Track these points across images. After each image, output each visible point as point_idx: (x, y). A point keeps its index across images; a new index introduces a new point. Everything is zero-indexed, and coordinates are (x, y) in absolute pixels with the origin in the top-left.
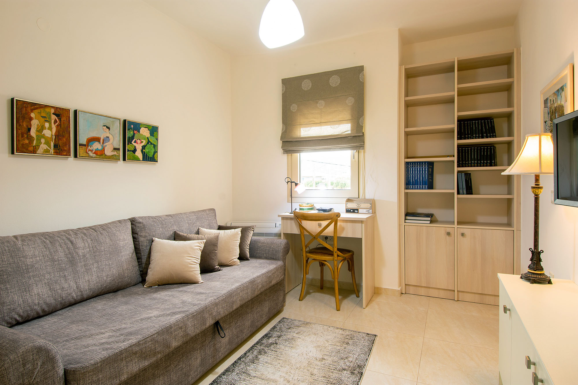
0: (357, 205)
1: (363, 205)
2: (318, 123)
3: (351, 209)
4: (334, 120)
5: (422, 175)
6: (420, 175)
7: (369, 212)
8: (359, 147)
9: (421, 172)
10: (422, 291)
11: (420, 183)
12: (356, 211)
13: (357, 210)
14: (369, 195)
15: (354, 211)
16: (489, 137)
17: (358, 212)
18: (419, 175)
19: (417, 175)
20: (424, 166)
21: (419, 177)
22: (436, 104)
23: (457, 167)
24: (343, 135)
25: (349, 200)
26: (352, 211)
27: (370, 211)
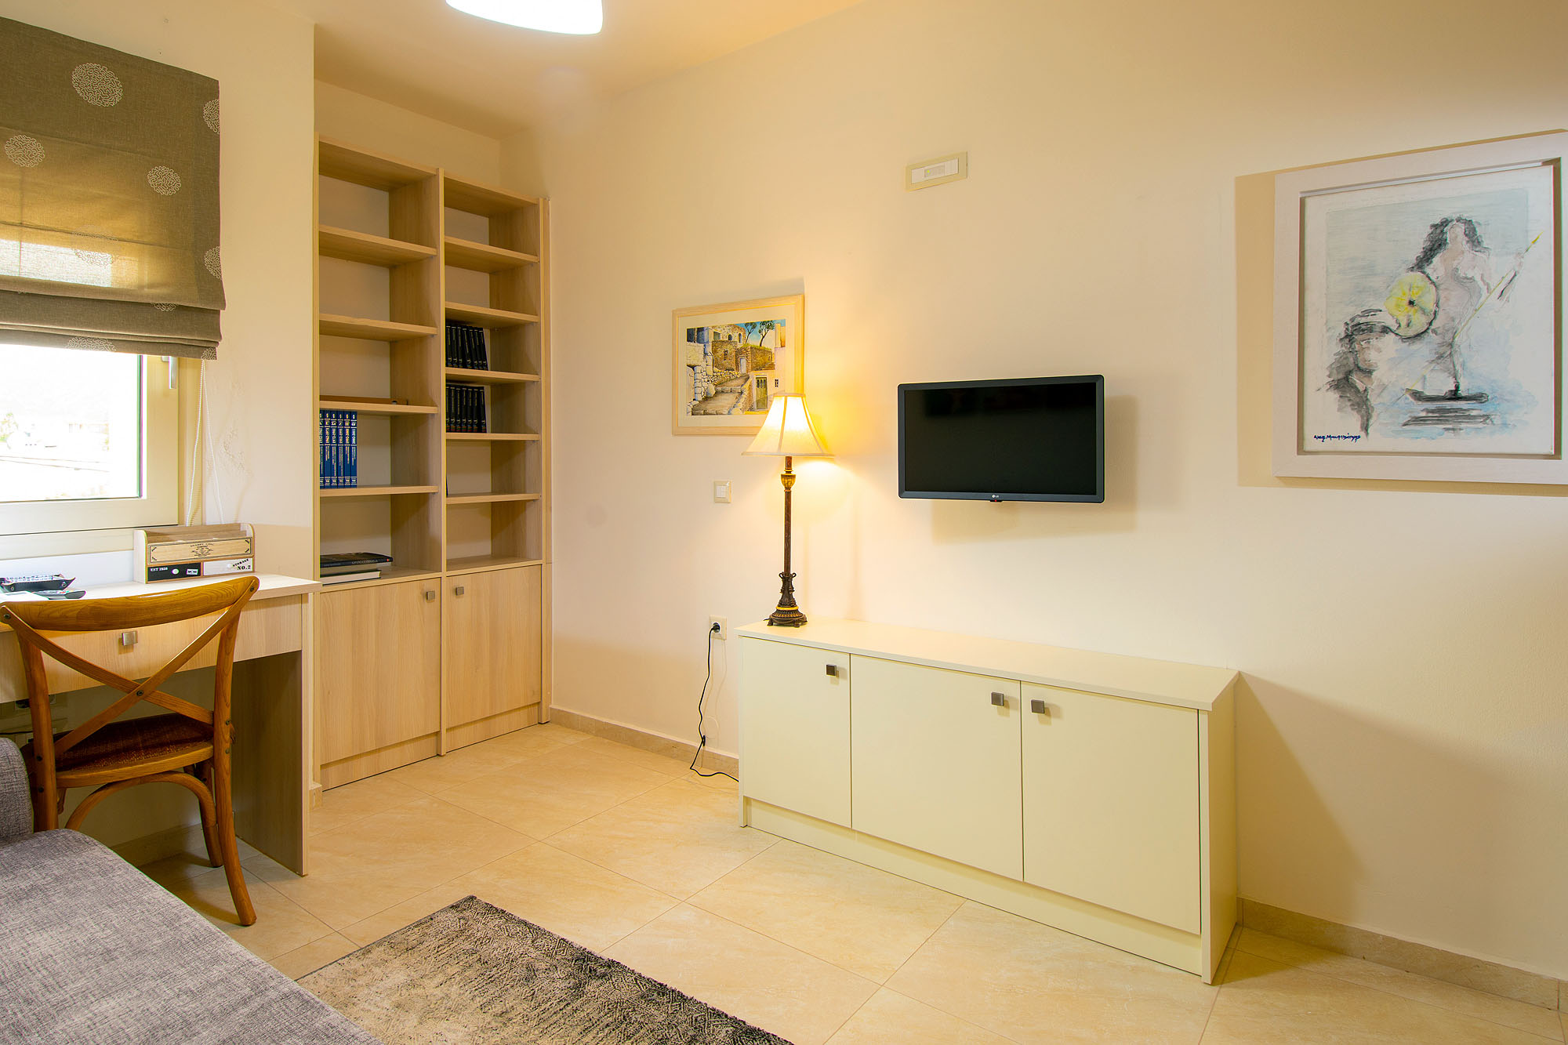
0: (194, 548)
1: (218, 547)
2: (13, 225)
3: (172, 567)
4: (90, 229)
5: (344, 447)
6: (337, 447)
7: (243, 568)
8: (196, 349)
9: (341, 440)
10: (363, 767)
11: (337, 469)
12: (192, 571)
13: (197, 566)
14: (217, 513)
15: (183, 571)
16: (469, 366)
17: (199, 574)
18: (334, 449)
19: (331, 447)
20: (347, 424)
21: (334, 453)
22: (348, 260)
23: (447, 431)
24: (142, 296)
25: (155, 535)
26: (176, 571)
27: (245, 565)
